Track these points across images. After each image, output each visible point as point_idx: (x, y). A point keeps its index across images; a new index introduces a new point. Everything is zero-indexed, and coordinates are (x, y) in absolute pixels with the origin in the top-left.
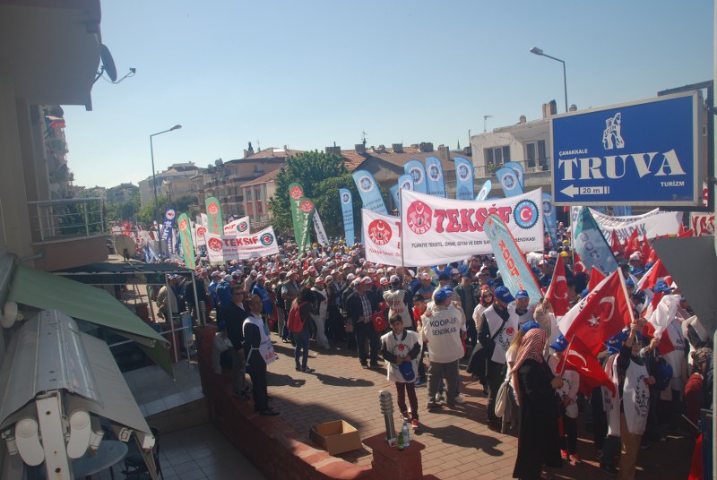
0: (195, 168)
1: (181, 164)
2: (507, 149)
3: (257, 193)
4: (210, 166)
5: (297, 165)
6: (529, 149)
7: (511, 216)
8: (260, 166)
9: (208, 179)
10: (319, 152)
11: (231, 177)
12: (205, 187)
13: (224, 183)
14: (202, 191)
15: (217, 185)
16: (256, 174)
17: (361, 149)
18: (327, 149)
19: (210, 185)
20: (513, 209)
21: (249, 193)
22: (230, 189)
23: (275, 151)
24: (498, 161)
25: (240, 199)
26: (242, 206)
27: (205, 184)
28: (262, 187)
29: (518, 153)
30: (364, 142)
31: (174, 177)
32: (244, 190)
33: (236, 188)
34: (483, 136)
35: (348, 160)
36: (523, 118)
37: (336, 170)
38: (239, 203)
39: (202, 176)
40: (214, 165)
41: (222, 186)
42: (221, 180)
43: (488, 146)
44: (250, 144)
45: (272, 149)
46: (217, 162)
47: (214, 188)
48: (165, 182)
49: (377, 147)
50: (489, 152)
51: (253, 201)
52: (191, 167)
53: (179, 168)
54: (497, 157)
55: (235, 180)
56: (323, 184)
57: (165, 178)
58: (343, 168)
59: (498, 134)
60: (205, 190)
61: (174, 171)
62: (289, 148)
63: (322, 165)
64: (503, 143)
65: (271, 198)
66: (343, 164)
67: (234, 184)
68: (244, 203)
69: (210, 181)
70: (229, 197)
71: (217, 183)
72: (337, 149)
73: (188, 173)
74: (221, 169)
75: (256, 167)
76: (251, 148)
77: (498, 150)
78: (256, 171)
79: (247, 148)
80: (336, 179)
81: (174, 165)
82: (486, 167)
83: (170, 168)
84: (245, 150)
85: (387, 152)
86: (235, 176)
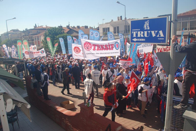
0: (19, 31)
1: (14, 30)
2: (109, 28)
3: (38, 38)
4: (24, 30)
5: (50, 31)
6: (115, 28)
8: (39, 31)
9: (23, 34)
10: (57, 27)
11: (30, 34)
12: (22, 36)
13: (28, 35)
14: (21, 38)
15: (26, 36)
16: (38, 33)
17: (68, 27)
18: (59, 26)
19: (24, 36)
21: (35, 38)
22: (30, 37)
23: (43, 27)
24: (106, 31)
25: (33, 40)
26: (33, 42)
27: (22, 35)
28: (39, 37)
29: (112, 30)
30: (69, 25)
31: (12, 33)
32: (34, 38)
33: (31, 37)
34: (102, 25)
35: (65, 30)
36: (112, 20)
37: (61, 32)
38: (33, 41)
39: (21, 33)
40: (25, 30)
41: (27, 36)
42: (27, 34)
43: (104, 27)
44: (36, 24)
45: (42, 26)
46: (26, 29)
47: (25, 37)
48: (9, 35)
49: (72, 26)
50: (104, 29)
51: (37, 41)
52: (17, 30)
53: (14, 31)
54: (106, 30)
55: (31, 35)
56: (58, 37)
57: (9, 34)
58: (63, 32)
59: (106, 24)
60: (22, 37)
61: (12, 31)
62: (48, 26)
63: (57, 31)
64: (108, 27)
65: (43, 40)
66: (63, 31)
67: (31, 36)
68: (34, 41)
69: (24, 35)
70: (30, 40)
71: (26, 35)
72: (61, 27)
73: (17, 32)
74: (27, 32)
75: (37, 31)
76: (36, 26)
77: (106, 29)
78: (37, 32)
79: (35, 25)
80: (62, 35)
81: (12, 30)
82: (103, 33)
83: (11, 31)
84: (34, 26)
85: (75, 28)
86: (31, 34)
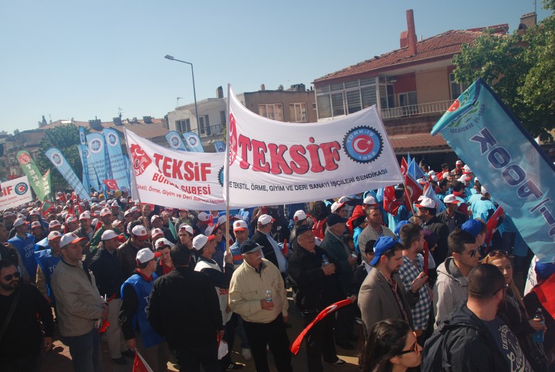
7: (342, 152)
9: (10, 146)
11: (25, 144)
12: (8, 152)
14: (6, 156)
17: (117, 121)
18: (90, 122)
19: (11, 150)
20: (341, 144)
27: (8, 149)
30: (121, 116)
32: (34, 154)
40: (14, 135)
42: (19, 146)
43: (178, 119)
44: (43, 117)
45: (61, 120)
46: (15, 132)
49: (131, 119)
55: (28, 146)
60: (8, 155)
72: (98, 122)
74: (19, 138)
76: (44, 120)
79: (41, 121)
84: (39, 122)
85: (138, 123)
86: (30, 144)
